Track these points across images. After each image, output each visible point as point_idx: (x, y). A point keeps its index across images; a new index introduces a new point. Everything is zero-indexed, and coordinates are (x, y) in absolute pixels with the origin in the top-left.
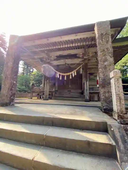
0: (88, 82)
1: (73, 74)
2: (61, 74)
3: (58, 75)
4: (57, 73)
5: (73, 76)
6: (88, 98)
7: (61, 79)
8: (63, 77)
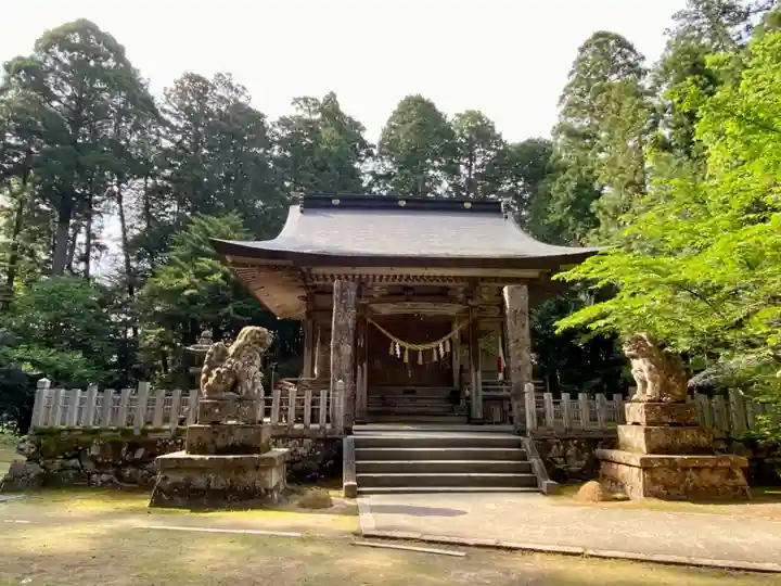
0: (479, 373)
1: (441, 349)
2: (407, 346)
3: (398, 349)
4: (395, 344)
5: (442, 353)
6: (480, 415)
7: (406, 359)
8: (414, 354)
